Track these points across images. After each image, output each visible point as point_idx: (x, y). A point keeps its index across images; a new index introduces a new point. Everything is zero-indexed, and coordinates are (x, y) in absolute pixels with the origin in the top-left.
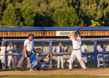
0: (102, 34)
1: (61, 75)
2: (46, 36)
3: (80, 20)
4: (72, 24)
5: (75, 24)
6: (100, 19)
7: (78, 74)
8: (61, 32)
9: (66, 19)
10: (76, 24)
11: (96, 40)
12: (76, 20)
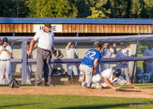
0: (107, 30)
1: (41, 96)
2: (16, 31)
3: (72, 7)
4: (59, 14)
5: (64, 14)
6: (104, 6)
7: (68, 93)
8: (42, 25)
9: (49, 6)
10: (66, 14)
11: (97, 40)
12: (65, 7)
